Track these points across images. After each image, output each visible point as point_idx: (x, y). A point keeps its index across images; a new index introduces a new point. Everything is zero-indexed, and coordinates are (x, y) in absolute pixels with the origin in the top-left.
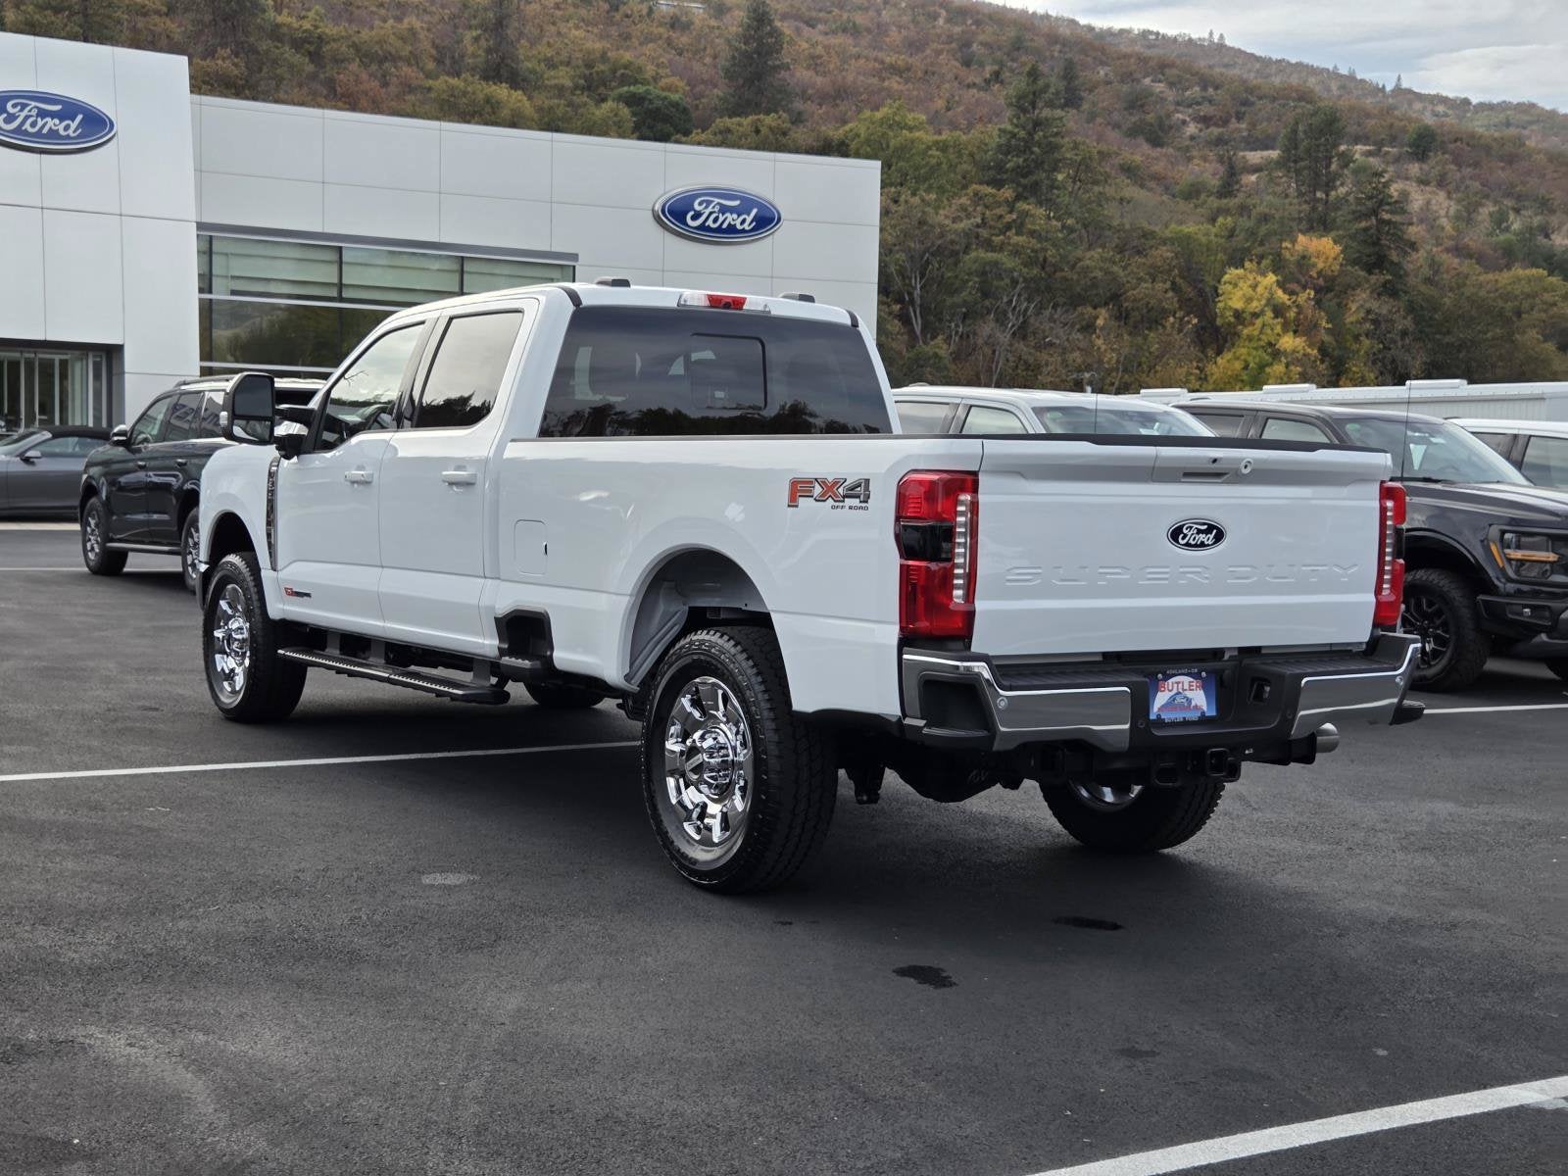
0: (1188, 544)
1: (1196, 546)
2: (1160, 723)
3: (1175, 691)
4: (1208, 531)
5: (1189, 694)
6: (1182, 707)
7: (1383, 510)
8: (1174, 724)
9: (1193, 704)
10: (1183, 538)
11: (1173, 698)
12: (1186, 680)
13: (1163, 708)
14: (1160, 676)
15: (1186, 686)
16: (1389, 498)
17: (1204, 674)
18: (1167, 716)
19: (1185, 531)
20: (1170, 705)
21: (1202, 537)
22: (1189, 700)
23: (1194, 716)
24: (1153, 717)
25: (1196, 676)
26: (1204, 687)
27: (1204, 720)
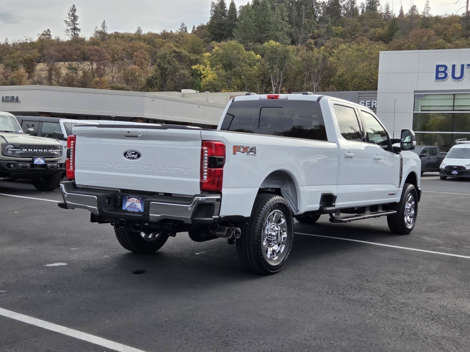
0: (129, 158)
1: (131, 158)
2: (126, 211)
3: (132, 202)
4: (135, 154)
5: (136, 204)
6: (133, 207)
7: (202, 151)
8: (130, 212)
9: (137, 207)
10: (127, 156)
11: (131, 204)
12: (135, 199)
13: (128, 207)
14: (127, 197)
15: (135, 201)
16: (206, 146)
17: (140, 198)
18: (129, 210)
19: (128, 154)
20: (130, 206)
21: (133, 156)
22: (136, 206)
23: (137, 211)
24: (124, 208)
25: (138, 199)
26: (141, 203)
27: (139, 213)
